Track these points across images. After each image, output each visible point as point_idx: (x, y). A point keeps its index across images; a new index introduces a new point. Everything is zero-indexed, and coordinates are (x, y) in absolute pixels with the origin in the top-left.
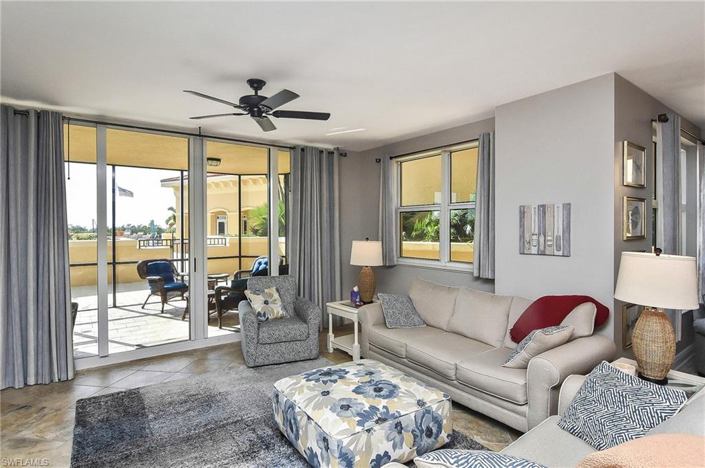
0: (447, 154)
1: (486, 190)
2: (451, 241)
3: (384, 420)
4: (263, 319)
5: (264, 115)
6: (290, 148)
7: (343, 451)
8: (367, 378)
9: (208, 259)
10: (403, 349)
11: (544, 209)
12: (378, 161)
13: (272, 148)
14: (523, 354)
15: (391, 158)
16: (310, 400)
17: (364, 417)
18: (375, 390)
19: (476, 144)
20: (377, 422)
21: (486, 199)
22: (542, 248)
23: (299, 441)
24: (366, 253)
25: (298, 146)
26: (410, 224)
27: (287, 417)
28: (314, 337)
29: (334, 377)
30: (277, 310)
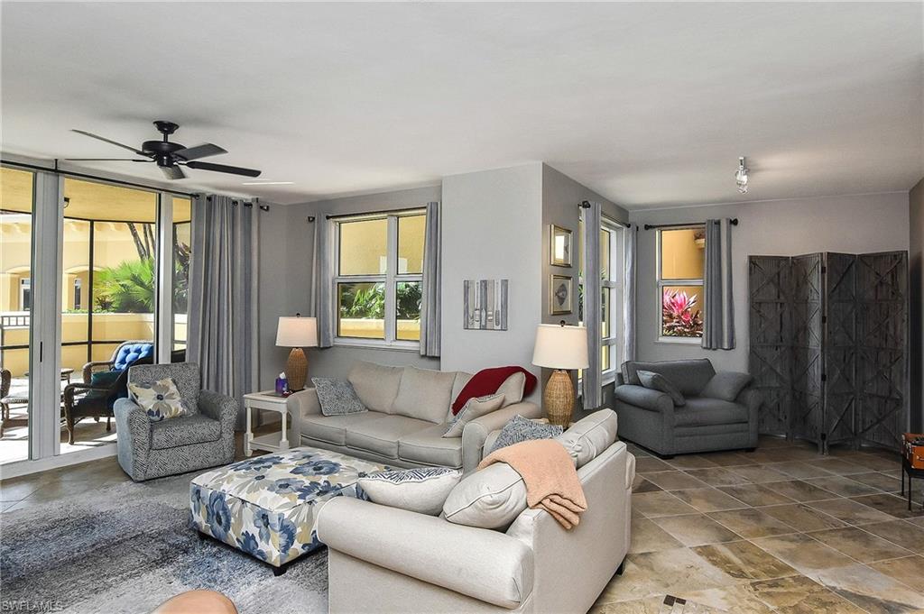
0: (393, 218)
1: (434, 263)
2: (397, 317)
3: (326, 492)
4: (156, 418)
5: (175, 163)
6: (191, 195)
7: (285, 523)
8: (306, 461)
9: (63, 344)
10: (343, 436)
11: (486, 285)
12: (311, 220)
13: (163, 194)
14: (460, 422)
15: (328, 218)
16: (242, 487)
17: (304, 492)
18: (315, 469)
19: (425, 211)
20: (318, 494)
21: (433, 271)
22: (483, 323)
23: (231, 532)
24: (296, 331)
25: (204, 194)
26: (349, 297)
27: (213, 511)
28: (228, 437)
29: (267, 464)
30: (176, 406)
